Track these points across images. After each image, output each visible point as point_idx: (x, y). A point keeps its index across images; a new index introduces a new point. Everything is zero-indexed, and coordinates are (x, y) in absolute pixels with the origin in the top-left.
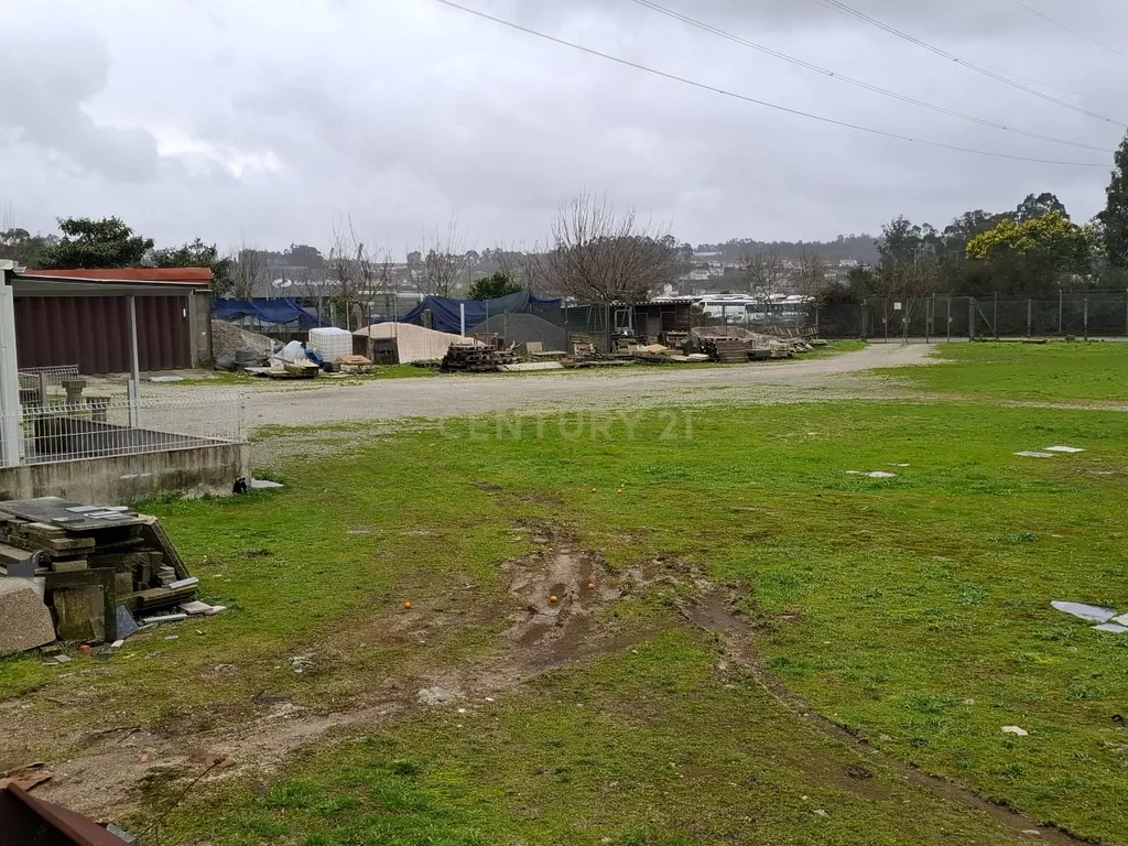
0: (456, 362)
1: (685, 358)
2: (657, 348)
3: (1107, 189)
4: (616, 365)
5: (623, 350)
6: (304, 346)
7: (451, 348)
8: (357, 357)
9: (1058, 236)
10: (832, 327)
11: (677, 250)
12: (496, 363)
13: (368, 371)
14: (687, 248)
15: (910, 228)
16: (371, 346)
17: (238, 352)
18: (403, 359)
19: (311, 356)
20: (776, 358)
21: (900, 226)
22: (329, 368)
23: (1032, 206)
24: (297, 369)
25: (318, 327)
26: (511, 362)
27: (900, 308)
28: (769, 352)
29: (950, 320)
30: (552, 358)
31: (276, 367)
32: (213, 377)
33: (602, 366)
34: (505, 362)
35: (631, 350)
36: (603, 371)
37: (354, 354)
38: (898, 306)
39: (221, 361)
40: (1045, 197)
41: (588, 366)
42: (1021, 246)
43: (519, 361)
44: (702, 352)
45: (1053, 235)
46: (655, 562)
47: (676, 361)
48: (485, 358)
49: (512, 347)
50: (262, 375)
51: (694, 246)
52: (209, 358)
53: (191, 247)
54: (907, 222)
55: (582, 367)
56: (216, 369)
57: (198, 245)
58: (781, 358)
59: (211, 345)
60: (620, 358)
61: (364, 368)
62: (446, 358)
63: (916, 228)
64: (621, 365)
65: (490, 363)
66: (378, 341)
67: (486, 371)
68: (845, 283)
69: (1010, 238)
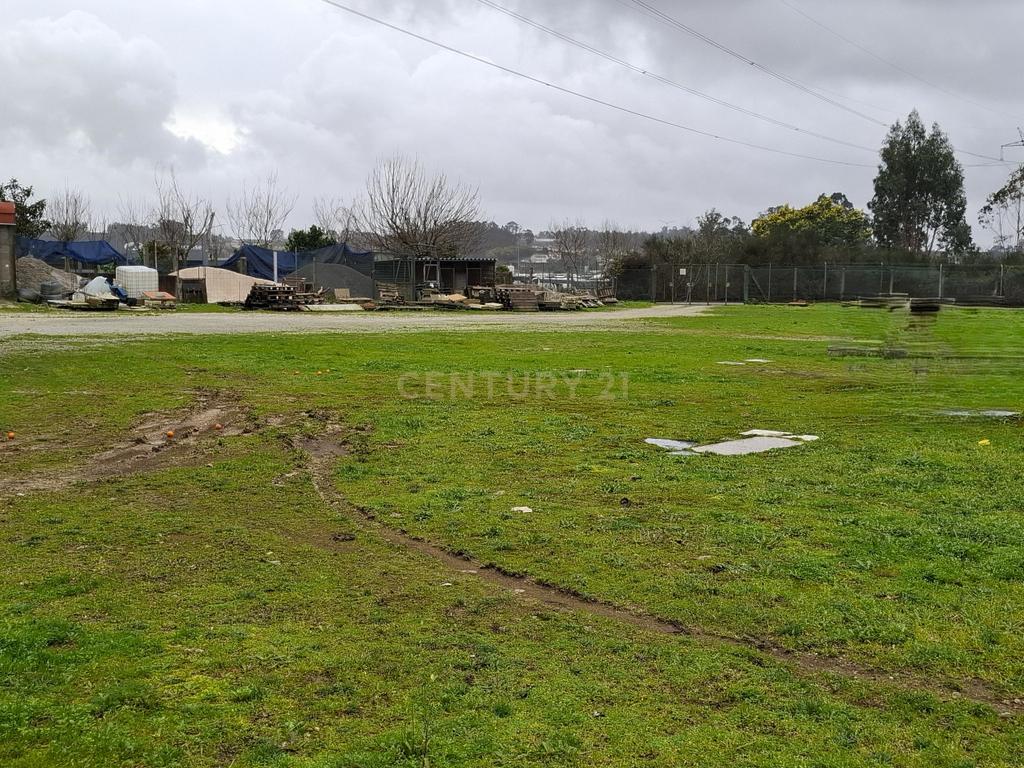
0: (258, 301)
1: (480, 306)
2: (457, 297)
3: (875, 181)
4: (415, 310)
5: (426, 299)
6: (110, 281)
7: (254, 288)
8: (162, 294)
9: (830, 219)
10: (629, 291)
11: (520, 235)
12: (298, 303)
13: (171, 307)
14: (529, 234)
15: (721, 220)
16: (179, 286)
17: (43, 286)
18: (212, 299)
19: (115, 291)
20: (565, 310)
21: (713, 219)
22: (132, 302)
23: (824, 203)
24: (97, 301)
25: (125, 265)
26: (313, 303)
27: (685, 274)
28: (560, 304)
29: (728, 285)
30: (355, 302)
31: (78, 299)
32: (12, 307)
33: (401, 310)
34: (307, 303)
35: (433, 298)
36: (400, 314)
37: (160, 290)
38: (683, 272)
39: (26, 293)
40: (837, 196)
41: (387, 310)
42: (799, 227)
43: (320, 302)
44: (497, 302)
45: (827, 218)
46: (304, 414)
47: (473, 309)
48: (287, 297)
49: (320, 292)
50: (63, 307)
51: (536, 233)
52: (12, 289)
53: (7, 188)
54: (718, 215)
55: (381, 310)
56: (19, 301)
57: (14, 185)
58: (571, 309)
59: (15, 278)
60: (421, 305)
61: (167, 304)
62: (249, 297)
63: (726, 220)
64: (420, 310)
65: (291, 302)
66: (186, 281)
67: (289, 310)
68: (642, 252)
69: (790, 220)
